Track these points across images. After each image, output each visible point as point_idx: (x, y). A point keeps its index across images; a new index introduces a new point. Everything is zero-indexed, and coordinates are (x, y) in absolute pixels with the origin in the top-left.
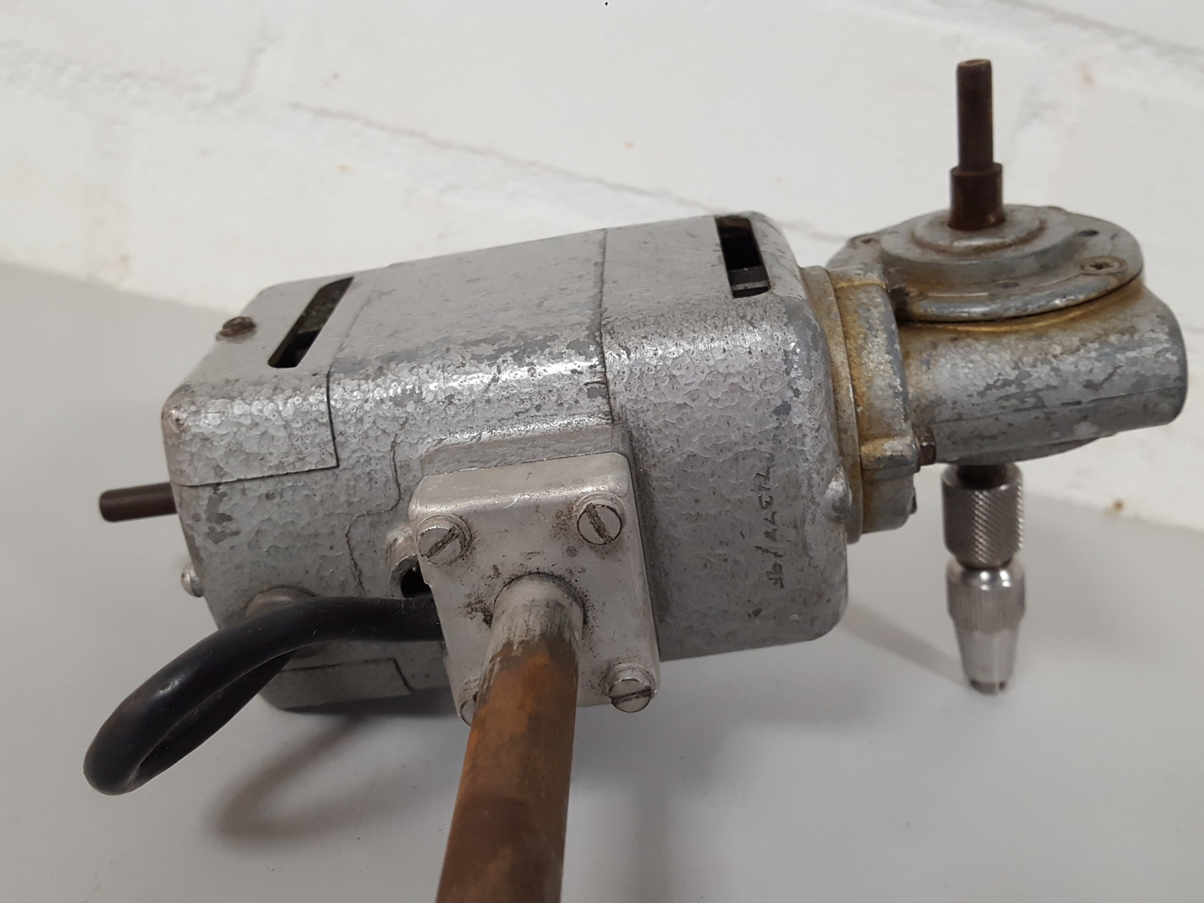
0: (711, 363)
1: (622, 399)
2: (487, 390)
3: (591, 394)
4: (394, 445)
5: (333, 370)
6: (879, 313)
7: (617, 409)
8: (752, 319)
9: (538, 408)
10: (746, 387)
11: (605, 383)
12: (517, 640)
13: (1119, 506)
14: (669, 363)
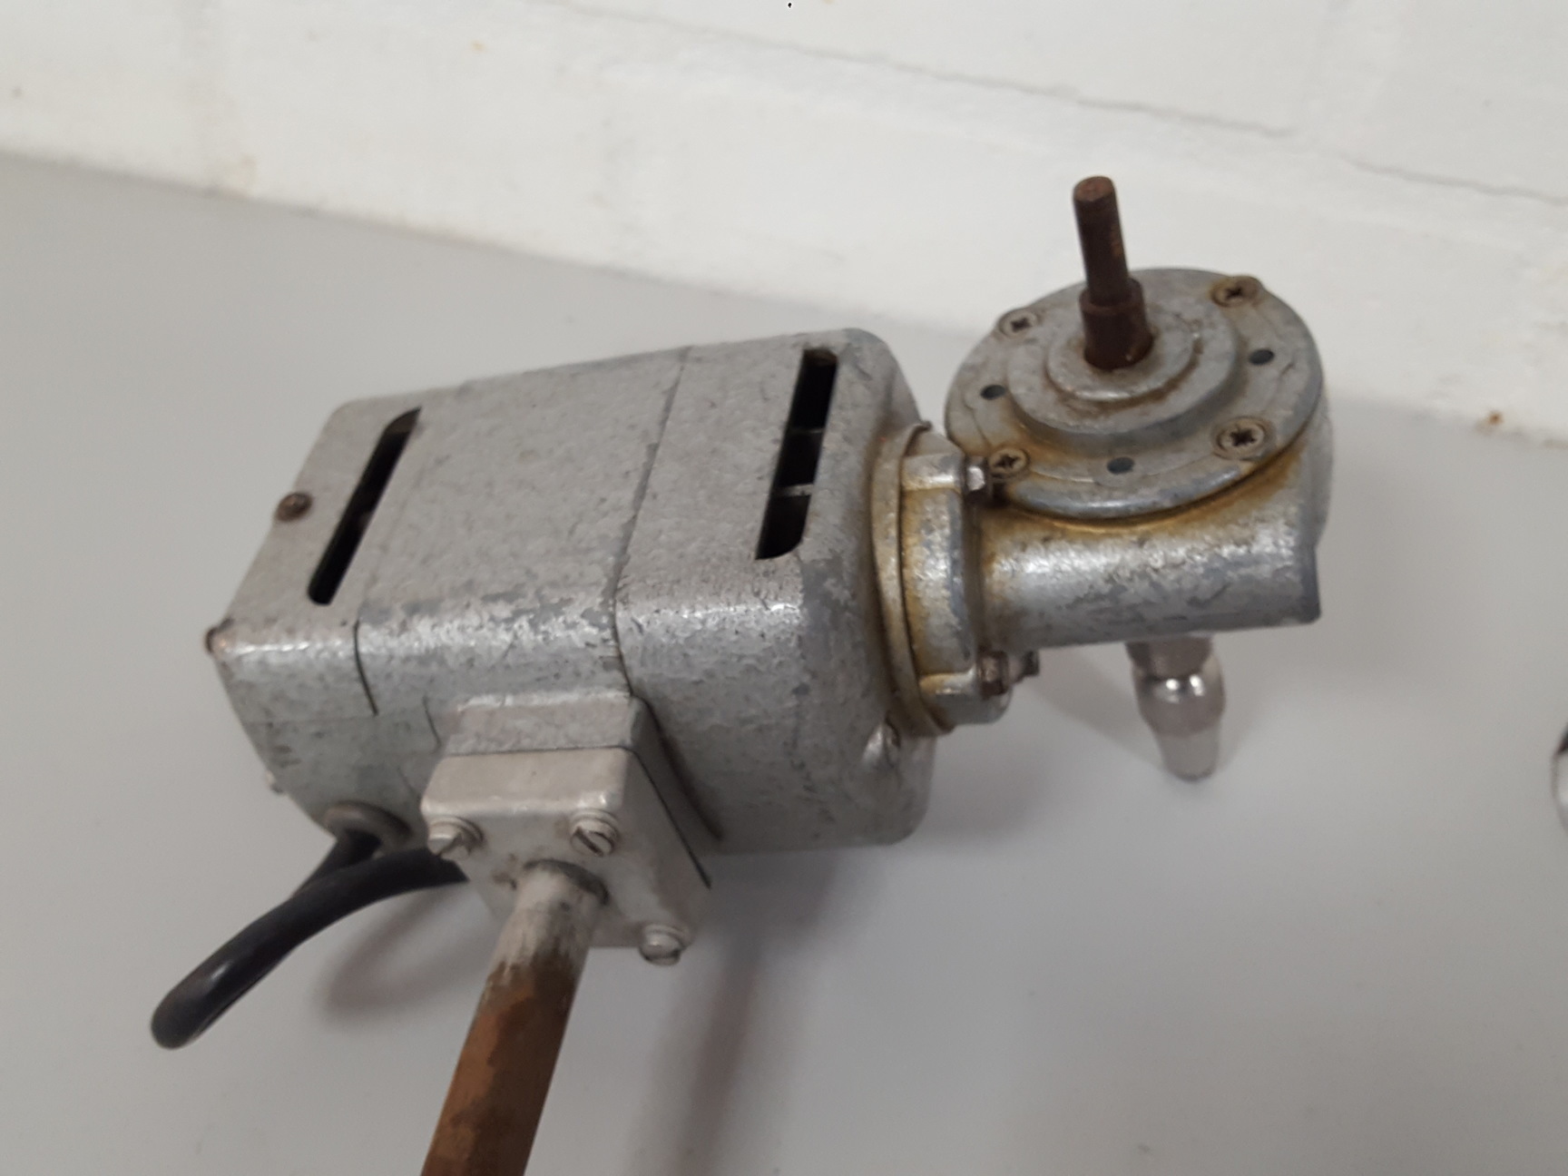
0: (723, 643)
1: (637, 673)
2: (505, 655)
3: (606, 666)
4: (425, 701)
5: (361, 618)
6: (942, 536)
7: (634, 683)
8: (766, 597)
9: (557, 676)
10: (762, 668)
11: (620, 657)
12: (510, 962)
13: (1495, 418)
14: (681, 642)
